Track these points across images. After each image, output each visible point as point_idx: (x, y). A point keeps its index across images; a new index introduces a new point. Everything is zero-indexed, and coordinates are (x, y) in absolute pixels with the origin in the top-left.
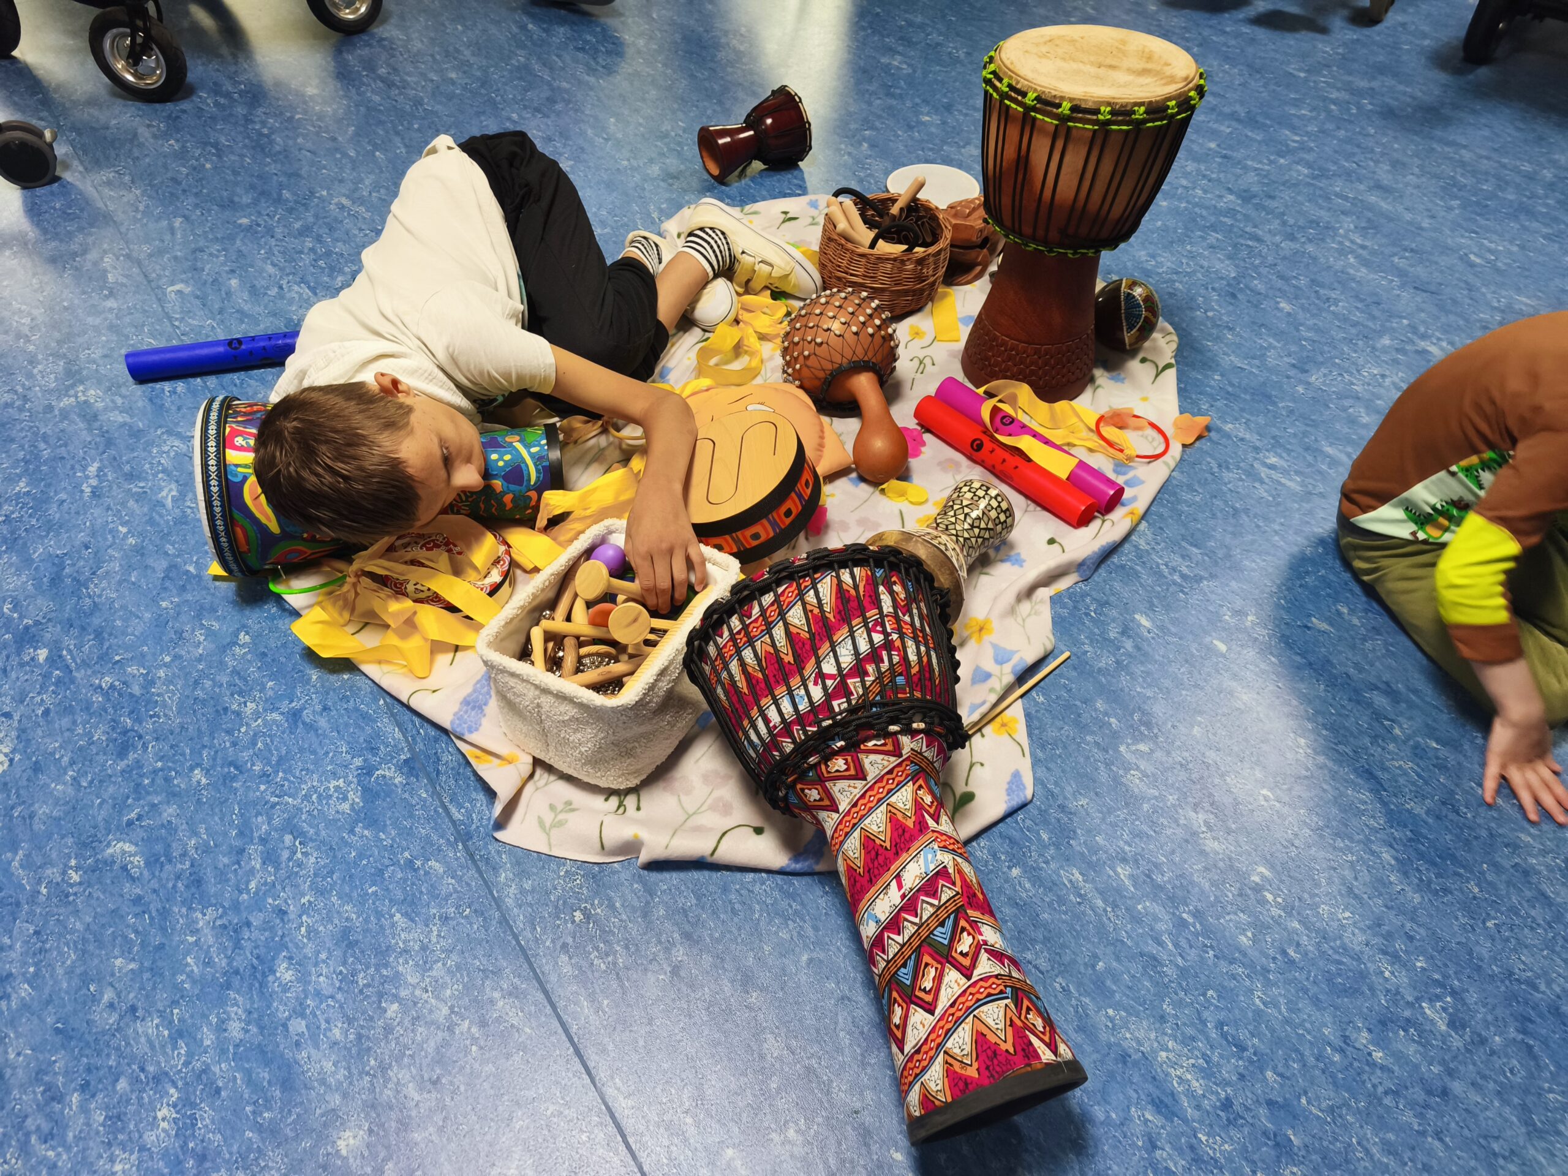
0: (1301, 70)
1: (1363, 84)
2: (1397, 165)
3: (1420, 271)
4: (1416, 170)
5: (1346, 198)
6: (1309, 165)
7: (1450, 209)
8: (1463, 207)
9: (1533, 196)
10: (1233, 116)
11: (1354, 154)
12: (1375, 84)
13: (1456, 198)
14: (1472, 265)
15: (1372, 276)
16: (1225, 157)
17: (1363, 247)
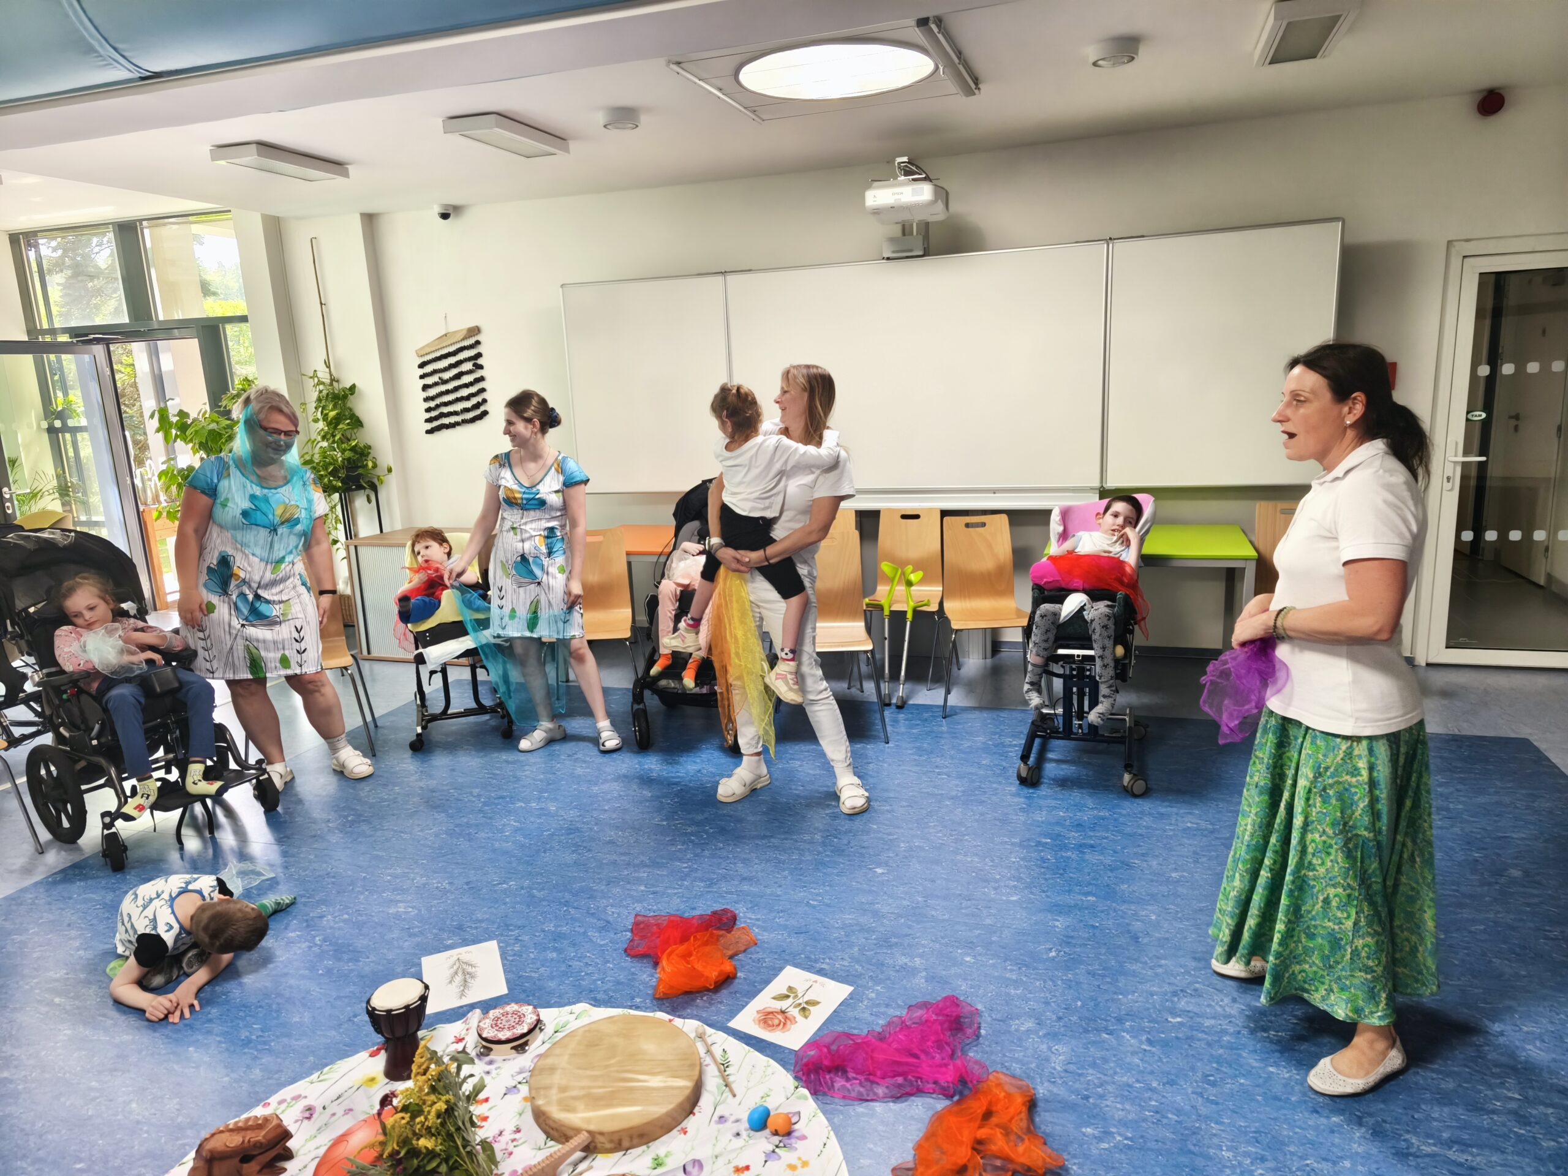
0: (662, 820)
1: (700, 817)
2: (745, 861)
3: (792, 922)
4: (757, 861)
5: (731, 893)
6: (702, 880)
7: (785, 877)
8: (791, 873)
9: (819, 853)
10: (643, 865)
11: (719, 864)
12: (706, 815)
13: (784, 870)
14: (814, 907)
15: (772, 935)
16: (654, 893)
17: (758, 920)
